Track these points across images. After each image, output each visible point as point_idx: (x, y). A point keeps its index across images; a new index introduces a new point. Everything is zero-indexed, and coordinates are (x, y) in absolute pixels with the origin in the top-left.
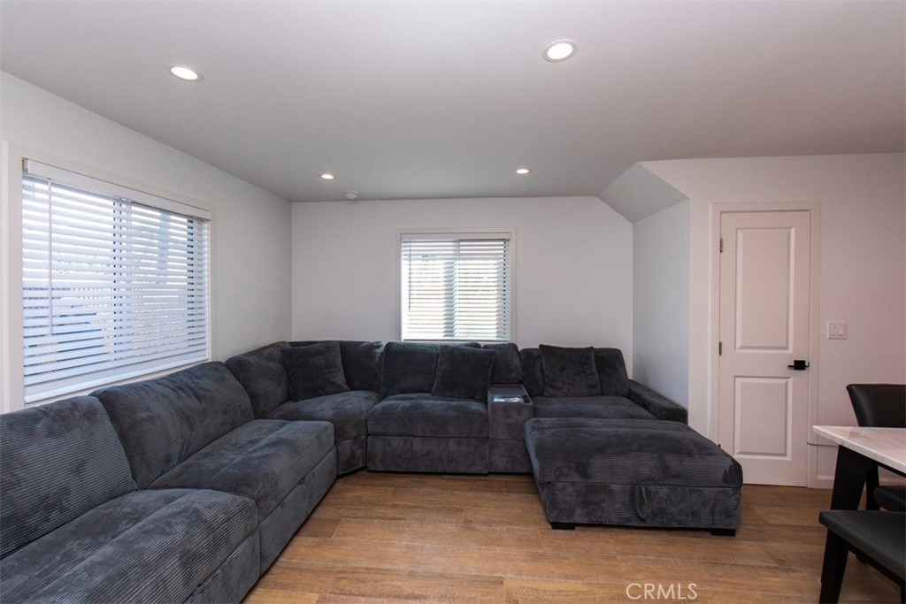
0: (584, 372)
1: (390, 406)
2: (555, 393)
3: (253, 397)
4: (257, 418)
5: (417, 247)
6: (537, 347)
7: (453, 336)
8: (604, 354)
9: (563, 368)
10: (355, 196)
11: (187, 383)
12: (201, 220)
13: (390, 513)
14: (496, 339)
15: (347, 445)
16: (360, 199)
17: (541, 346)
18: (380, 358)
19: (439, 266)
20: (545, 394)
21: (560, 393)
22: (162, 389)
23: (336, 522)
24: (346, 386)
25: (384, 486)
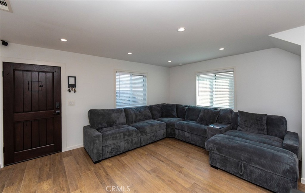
0: (257, 123)
1: (181, 122)
2: (241, 130)
3: (152, 114)
4: (153, 119)
5: (202, 76)
6: (237, 112)
7: (213, 105)
8: (274, 118)
9: (246, 121)
10: (181, 64)
11: (139, 109)
12: (145, 76)
13: (172, 147)
14: (228, 108)
15: (169, 130)
16: (183, 64)
17: (238, 111)
18: (186, 110)
19: (208, 82)
20: (237, 129)
21: (243, 130)
22: (134, 109)
23: (160, 145)
24: (176, 116)
25: (176, 142)
